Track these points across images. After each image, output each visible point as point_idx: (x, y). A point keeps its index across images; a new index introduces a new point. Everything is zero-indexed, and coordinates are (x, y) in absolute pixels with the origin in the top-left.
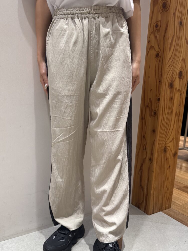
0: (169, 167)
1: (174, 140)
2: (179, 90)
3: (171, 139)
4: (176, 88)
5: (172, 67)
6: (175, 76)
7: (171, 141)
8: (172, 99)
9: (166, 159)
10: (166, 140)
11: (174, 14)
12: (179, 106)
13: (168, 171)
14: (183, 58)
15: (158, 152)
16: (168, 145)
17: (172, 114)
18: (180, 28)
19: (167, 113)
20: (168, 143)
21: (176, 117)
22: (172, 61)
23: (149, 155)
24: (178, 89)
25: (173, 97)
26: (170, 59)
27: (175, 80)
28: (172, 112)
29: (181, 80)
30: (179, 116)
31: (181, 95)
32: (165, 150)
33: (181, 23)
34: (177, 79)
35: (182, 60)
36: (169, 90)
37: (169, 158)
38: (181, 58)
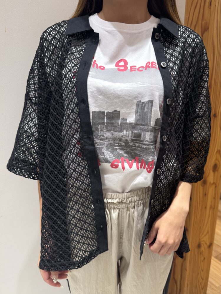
0: (204, 259)
8: (205, 195)
16: (202, 240)
37: (204, 250)
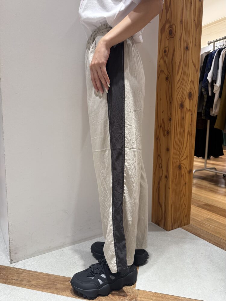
1: (188, 157)
2: (190, 110)
3: (185, 157)
4: (187, 108)
5: (181, 89)
6: (185, 98)
7: (185, 159)
8: (183, 118)
9: (182, 176)
10: (180, 157)
11: (180, 40)
12: (191, 125)
13: (184, 188)
14: (191, 80)
15: (173, 169)
17: (184, 133)
18: (186, 52)
19: (179, 132)
20: (182, 161)
21: (189, 136)
22: (181, 83)
23: (165, 173)
24: (188, 109)
25: (184, 117)
26: (179, 81)
27: (185, 100)
28: (184, 131)
29: (191, 100)
30: (191, 135)
31: (192, 114)
32: (180, 168)
33: (187, 48)
34: (187, 100)
35: (191, 82)
36: (179, 110)
38: (190, 80)
